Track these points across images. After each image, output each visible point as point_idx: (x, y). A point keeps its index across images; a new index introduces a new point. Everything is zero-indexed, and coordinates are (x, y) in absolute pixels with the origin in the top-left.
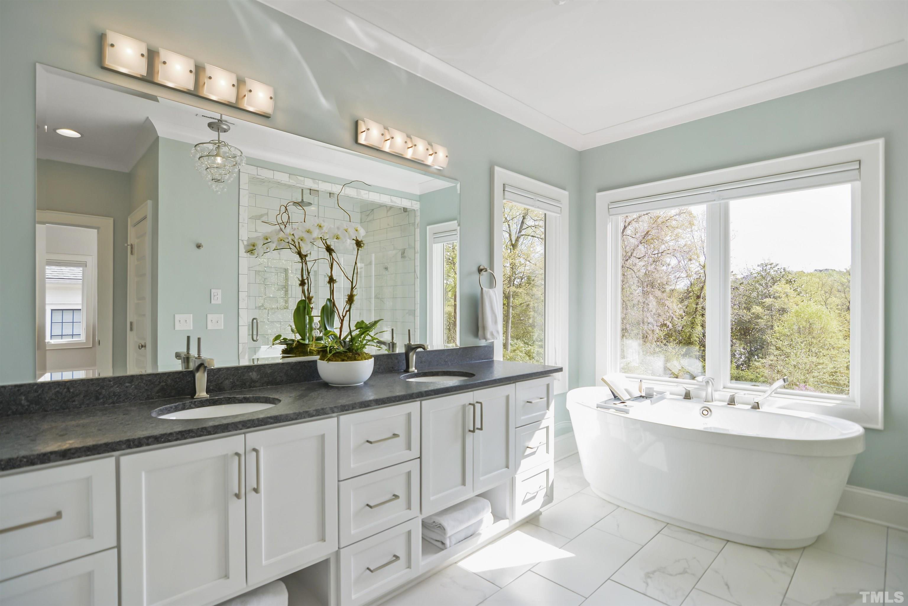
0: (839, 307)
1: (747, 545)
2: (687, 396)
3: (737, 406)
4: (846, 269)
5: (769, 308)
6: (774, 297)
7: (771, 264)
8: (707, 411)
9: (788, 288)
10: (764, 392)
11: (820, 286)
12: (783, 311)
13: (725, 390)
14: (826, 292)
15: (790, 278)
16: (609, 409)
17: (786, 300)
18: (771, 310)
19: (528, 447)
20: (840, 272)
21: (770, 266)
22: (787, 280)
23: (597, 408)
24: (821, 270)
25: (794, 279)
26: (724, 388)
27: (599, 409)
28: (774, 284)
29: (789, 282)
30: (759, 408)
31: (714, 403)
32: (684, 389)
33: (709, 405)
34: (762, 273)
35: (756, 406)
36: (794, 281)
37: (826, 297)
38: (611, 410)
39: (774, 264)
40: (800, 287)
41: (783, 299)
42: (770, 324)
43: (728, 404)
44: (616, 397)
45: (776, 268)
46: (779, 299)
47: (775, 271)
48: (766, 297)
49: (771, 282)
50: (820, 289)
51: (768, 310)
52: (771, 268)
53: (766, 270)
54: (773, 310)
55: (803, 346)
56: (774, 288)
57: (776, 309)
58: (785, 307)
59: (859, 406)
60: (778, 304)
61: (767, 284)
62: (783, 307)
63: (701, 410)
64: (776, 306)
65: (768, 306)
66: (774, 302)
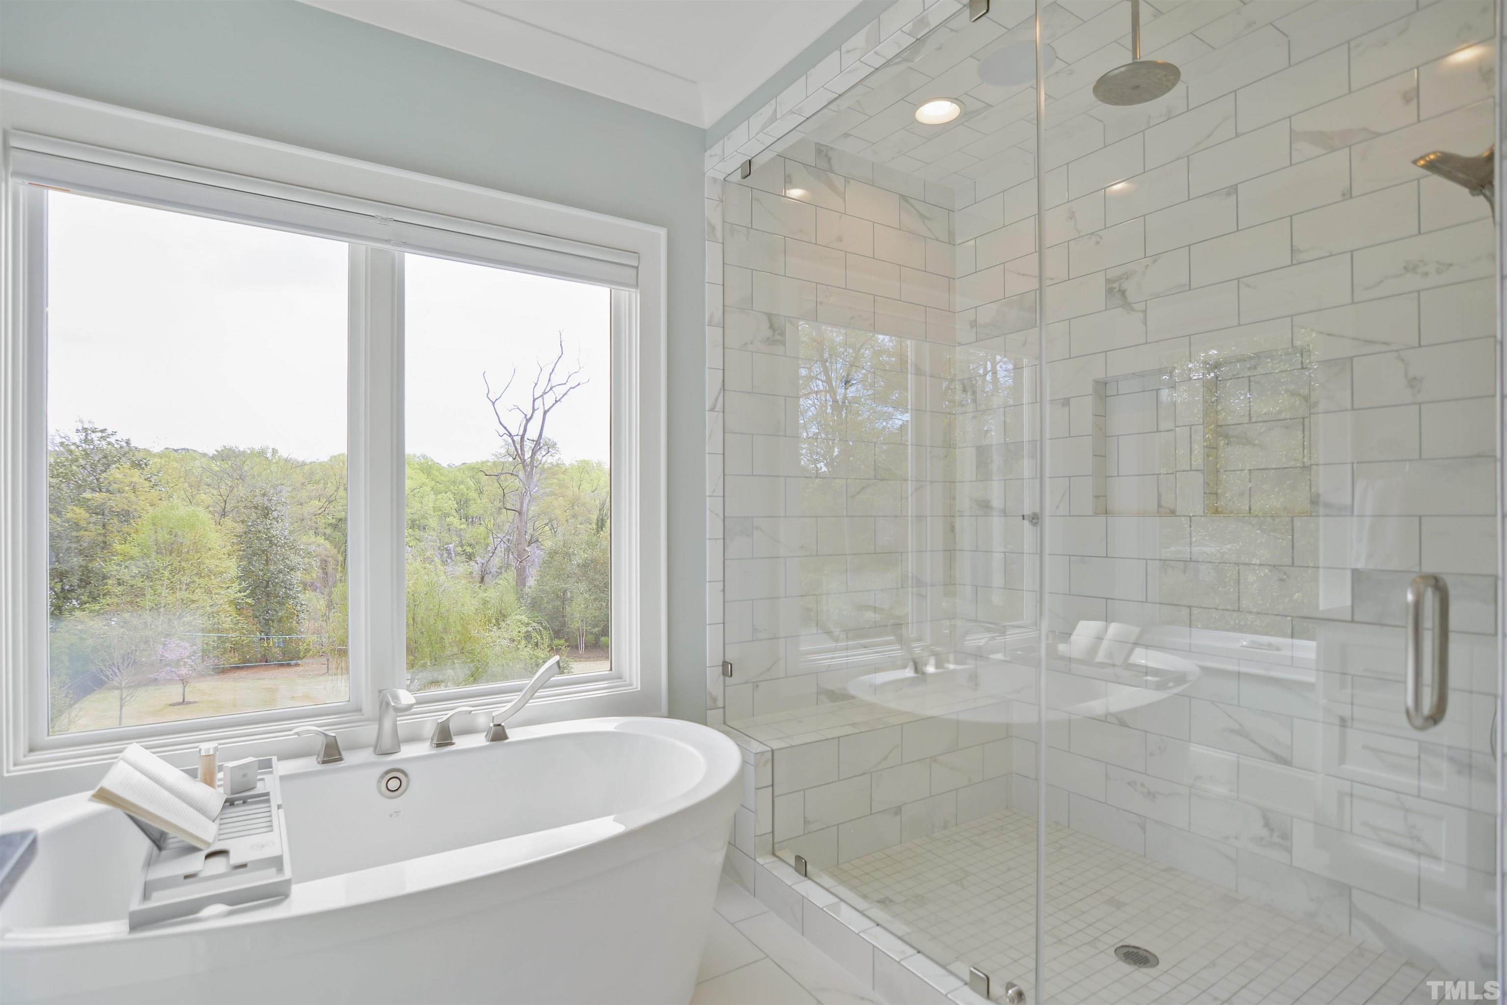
0: (211, 509)
2: (331, 753)
4: (216, 451)
5: (99, 511)
6: (108, 491)
7: (103, 431)
8: (396, 780)
9: (136, 476)
11: (182, 475)
12: (125, 516)
14: (191, 486)
15: (139, 458)
16: (196, 913)
17: (132, 496)
18: (104, 514)
20: (204, 455)
21: (100, 434)
22: (133, 462)
24: (176, 449)
25: (145, 461)
27: (141, 933)
28: (109, 466)
29: (137, 465)
30: (506, 738)
31: (406, 752)
32: (318, 735)
33: (397, 759)
34: (84, 445)
35: (499, 735)
36: (146, 464)
37: (192, 493)
38: (204, 915)
39: (109, 431)
40: (155, 475)
41: (127, 495)
42: (101, 538)
43: (439, 745)
44: (158, 840)
45: (112, 440)
46: (118, 495)
47: (109, 443)
48: (94, 490)
49: (103, 464)
50: (182, 479)
51: (97, 514)
52: (102, 437)
53: (92, 441)
54: (106, 513)
55: (167, 574)
56: (109, 473)
57: (113, 511)
58: (131, 510)
59: (637, 685)
60: (116, 502)
61: (94, 466)
62: (126, 508)
63: (379, 782)
64: (112, 507)
65: (96, 507)
66: (109, 500)
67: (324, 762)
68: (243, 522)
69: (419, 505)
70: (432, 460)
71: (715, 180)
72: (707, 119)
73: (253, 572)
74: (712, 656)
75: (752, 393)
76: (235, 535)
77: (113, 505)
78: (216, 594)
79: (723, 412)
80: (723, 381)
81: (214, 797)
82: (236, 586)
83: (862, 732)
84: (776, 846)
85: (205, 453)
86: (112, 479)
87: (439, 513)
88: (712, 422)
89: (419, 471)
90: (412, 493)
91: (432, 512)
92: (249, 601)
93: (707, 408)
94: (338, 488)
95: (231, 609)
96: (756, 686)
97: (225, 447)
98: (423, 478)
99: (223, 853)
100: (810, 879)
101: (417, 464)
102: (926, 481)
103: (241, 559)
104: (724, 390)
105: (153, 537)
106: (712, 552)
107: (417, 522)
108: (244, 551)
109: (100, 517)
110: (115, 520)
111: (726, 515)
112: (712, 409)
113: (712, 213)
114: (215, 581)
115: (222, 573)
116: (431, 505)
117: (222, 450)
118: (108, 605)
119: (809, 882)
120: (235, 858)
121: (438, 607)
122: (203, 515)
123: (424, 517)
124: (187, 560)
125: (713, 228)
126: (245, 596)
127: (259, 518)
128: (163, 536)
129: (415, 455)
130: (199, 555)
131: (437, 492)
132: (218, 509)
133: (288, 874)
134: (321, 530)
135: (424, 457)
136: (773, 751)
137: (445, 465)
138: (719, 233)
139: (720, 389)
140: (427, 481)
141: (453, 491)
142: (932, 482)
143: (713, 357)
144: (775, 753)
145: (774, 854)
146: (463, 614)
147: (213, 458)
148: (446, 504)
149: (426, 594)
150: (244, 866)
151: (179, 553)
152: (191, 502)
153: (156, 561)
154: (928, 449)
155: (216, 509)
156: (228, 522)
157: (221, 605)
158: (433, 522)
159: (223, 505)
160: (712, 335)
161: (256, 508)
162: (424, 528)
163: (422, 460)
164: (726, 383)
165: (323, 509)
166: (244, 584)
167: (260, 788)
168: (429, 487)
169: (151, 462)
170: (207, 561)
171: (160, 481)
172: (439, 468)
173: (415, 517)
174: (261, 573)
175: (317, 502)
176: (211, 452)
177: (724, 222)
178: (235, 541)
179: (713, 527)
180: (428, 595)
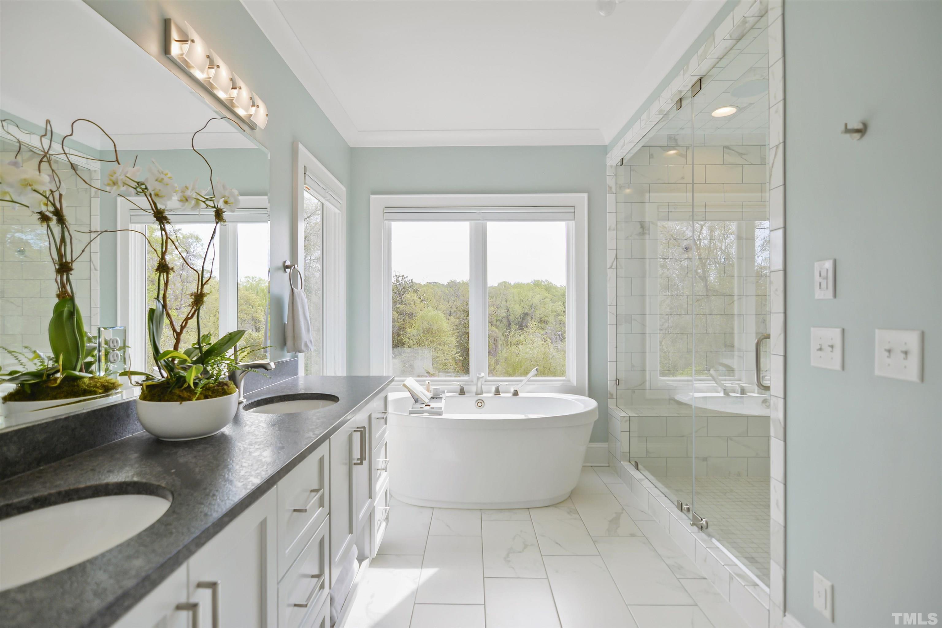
0: (445, 312)
1: (541, 507)
2: (462, 392)
3: (502, 395)
4: (448, 283)
6: (405, 304)
7: (403, 276)
8: (480, 403)
9: (415, 297)
10: (521, 381)
11: (433, 295)
12: (411, 316)
13: (486, 383)
14: (437, 301)
15: (416, 288)
16: (422, 414)
17: (414, 306)
18: (403, 315)
19: (378, 469)
20: (443, 285)
21: (402, 278)
23: (410, 414)
24: (431, 282)
26: (485, 381)
27: (411, 415)
28: (405, 292)
29: (415, 291)
30: (518, 395)
31: (485, 395)
32: (459, 386)
33: (481, 397)
34: (396, 283)
35: (516, 393)
36: (419, 291)
37: (437, 304)
38: (424, 414)
39: (405, 276)
40: (423, 296)
41: (412, 306)
42: (402, 326)
43: (495, 395)
44: (416, 401)
45: (406, 280)
46: (408, 305)
47: (405, 282)
48: (399, 304)
49: (403, 291)
50: (433, 298)
51: (401, 315)
52: (402, 279)
53: (399, 281)
54: (404, 314)
55: (427, 343)
56: (405, 295)
57: (407, 313)
58: (413, 313)
59: (575, 384)
60: (408, 309)
61: (399, 292)
62: (412, 312)
63: (475, 403)
64: (406, 311)
65: (401, 311)
66: (405, 308)
67: (460, 394)
68: (458, 318)
69: (544, 309)
70: (551, 283)
71: (611, 166)
72: (607, 141)
73: (462, 344)
74: (611, 376)
75: (631, 258)
76: (455, 325)
77: (407, 310)
78: (447, 354)
79: (616, 268)
80: (616, 255)
81: (430, 395)
82: (455, 351)
83: (681, 417)
84: (631, 458)
85: (443, 284)
86: (406, 298)
87: (555, 314)
88: (611, 274)
89: (544, 290)
90: (540, 302)
91: (551, 313)
92: (461, 358)
93: (608, 268)
94: (502, 300)
95: (453, 362)
96: (633, 392)
97: (451, 280)
98: (545, 293)
99: (429, 405)
100: (639, 471)
101: (543, 285)
102: (743, 295)
103: (457, 337)
104: (616, 259)
105: (422, 326)
106: (611, 331)
107: (543, 319)
108: (458, 333)
109: (402, 316)
110: (407, 318)
111: (617, 314)
112: (611, 268)
113: (610, 181)
114: (447, 347)
115: (449, 344)
116: (550, 309)
117: (450, 282)
118: (405, 357)
119: (638, 472)
120: (431, 406)
121: (549, 366)
122: (441, 315)
123: (546, 316)
124: (435, 337)
125: (610, 188)
126: (459, 356)
127: (465, 317)
128: (426, 325)
129: (542, 281)
130: (440, 334)
131: (554, 302)
132: (448, 312)
133: (442, 410)
134: (495, 323)
135: (547, 281)
136: (629, 416)
137: (558, 286)
138: (614, 190)
139: (615, 259)
140: (548, 295)
141: (563, 301)
142: (747, 296)
143: (611, 244)
144: (631, 417)
145: (630, 462)
146: (563, 371)
147: (446, 286)
148: (558, 309)
149: (543, 359)
150: (433, 408)
151: (432, 333)
152: (437, 309)
153: (423, 337)
154: (744, 278)
155: (447, 312)
156: (452, 319)
157: (449, 359)
158: (551, 319)
159: (450, 310)
160: (610, 235)
161: (464, 311)
162: (547, 323)
163: (546, 283)
164: (617, 256)
165: (495, 312)
166: (458, 350)
167: (441, 396)
168: (549, 299)
169: (420, 290)
170: (443, 338)
171: (424, 299)
172: (555, 287)
173: (542, 316)
174: (466, 344)
175: (492, 308)
176: (446, 283)
177: (616, 184)
178: (455, 328)
179: (611, 319)
180: (544, 359)
